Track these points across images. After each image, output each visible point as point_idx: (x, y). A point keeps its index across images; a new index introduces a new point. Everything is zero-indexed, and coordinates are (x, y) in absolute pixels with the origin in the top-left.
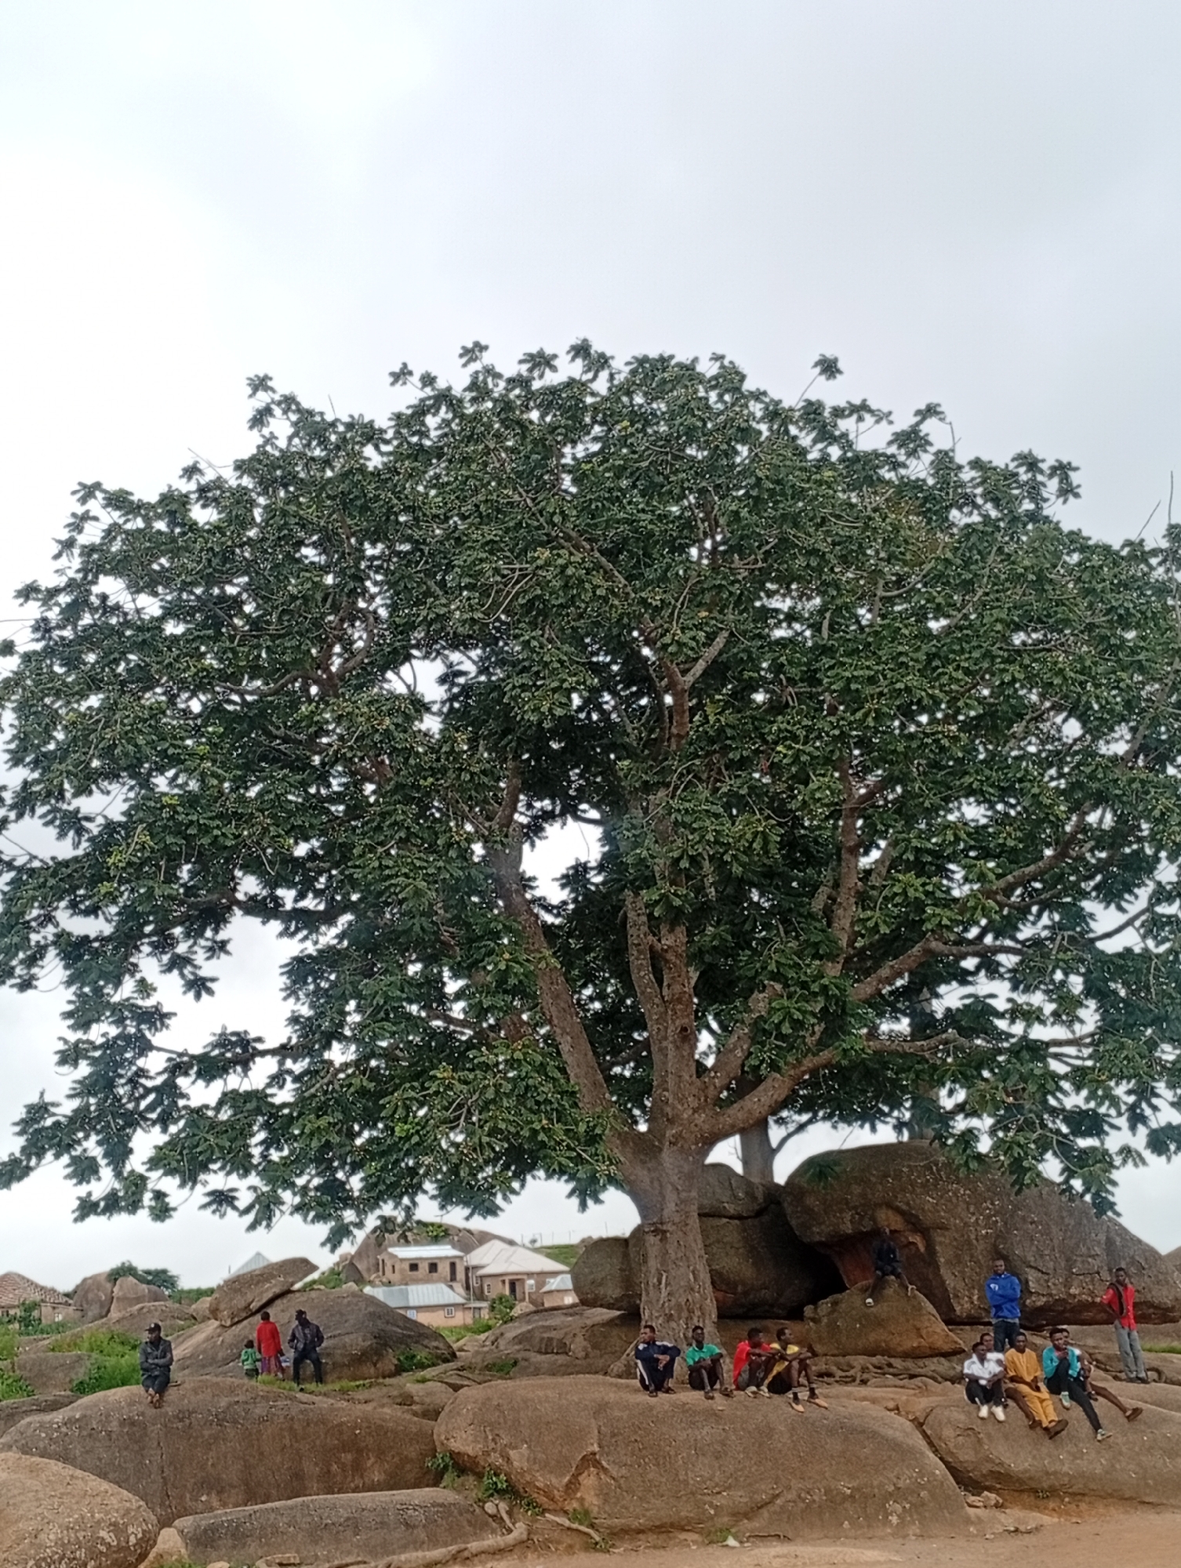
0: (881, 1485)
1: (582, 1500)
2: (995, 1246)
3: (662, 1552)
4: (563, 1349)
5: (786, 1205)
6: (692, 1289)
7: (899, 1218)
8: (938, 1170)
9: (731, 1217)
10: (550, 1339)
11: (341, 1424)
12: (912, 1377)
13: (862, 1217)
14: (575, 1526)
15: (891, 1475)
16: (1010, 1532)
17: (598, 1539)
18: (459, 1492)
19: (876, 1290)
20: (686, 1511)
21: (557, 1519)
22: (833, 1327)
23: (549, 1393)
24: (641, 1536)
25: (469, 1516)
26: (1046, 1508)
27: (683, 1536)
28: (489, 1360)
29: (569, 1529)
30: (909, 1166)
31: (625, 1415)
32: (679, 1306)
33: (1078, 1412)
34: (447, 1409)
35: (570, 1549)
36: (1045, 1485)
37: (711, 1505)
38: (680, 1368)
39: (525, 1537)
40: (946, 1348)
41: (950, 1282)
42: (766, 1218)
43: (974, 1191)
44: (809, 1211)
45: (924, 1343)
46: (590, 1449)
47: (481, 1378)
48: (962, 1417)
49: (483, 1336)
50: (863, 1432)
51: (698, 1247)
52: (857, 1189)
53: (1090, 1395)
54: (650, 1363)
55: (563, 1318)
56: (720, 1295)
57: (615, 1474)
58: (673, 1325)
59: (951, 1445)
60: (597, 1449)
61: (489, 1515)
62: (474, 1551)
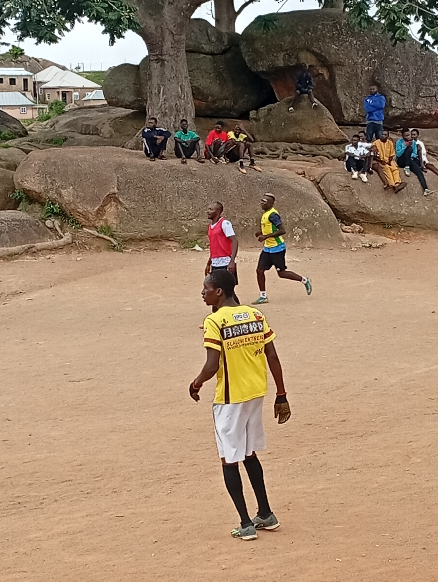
0: (290, 218)
1: (106, 221)
2: (373, 78)
3: (155, 252)
4: (96, 132)
5: (242, 47)
6: (180, 97)
7: (314, 58)
8: (341, 28)
9: (207, 54)
10: (88, 126)
12: (314, 156)
13: (290, 57)
14: (102, 235)
15: (298, 212)
16: (366, 247)
17: (115, 243)
18: (29, 214)
19: (295, 103)
20: (170, 229)
21: (90, 231)
22: (267, 123)
23: (87, 156)
24: (142, 243)
25: (36, 227)
26: (389, 234)
27: (168, 243)
28: (49, 137)
29: (98, 237)
30: (322, 24)
31: (135, 171)
32: (171, 108)
33: (414, 178)
34: (22, 164)
35: (98, 249)
36: (390, 221)
37: (186, 226)
38: (170, 145)
39: (71, 242)
40: (337, 139)
41: (343, 98)
42: (228, 55)
43: (362, 42)
44: (256, 51)
45: (323, 136)
46: (112, 191)
47: (43, 147)
48: (343, 180)
49: (45, 123)
50: (282, 186)
51: (185, 72)
52: (288, 39)
53: (422, 169)
54: (151, 141)
55: (97, 113)
56: (197, 102)
57: (127, 206)
58: (167, 119)
59: (335, 196)
60: (116, 191)
61: (48, 228)
62: (38, 248)
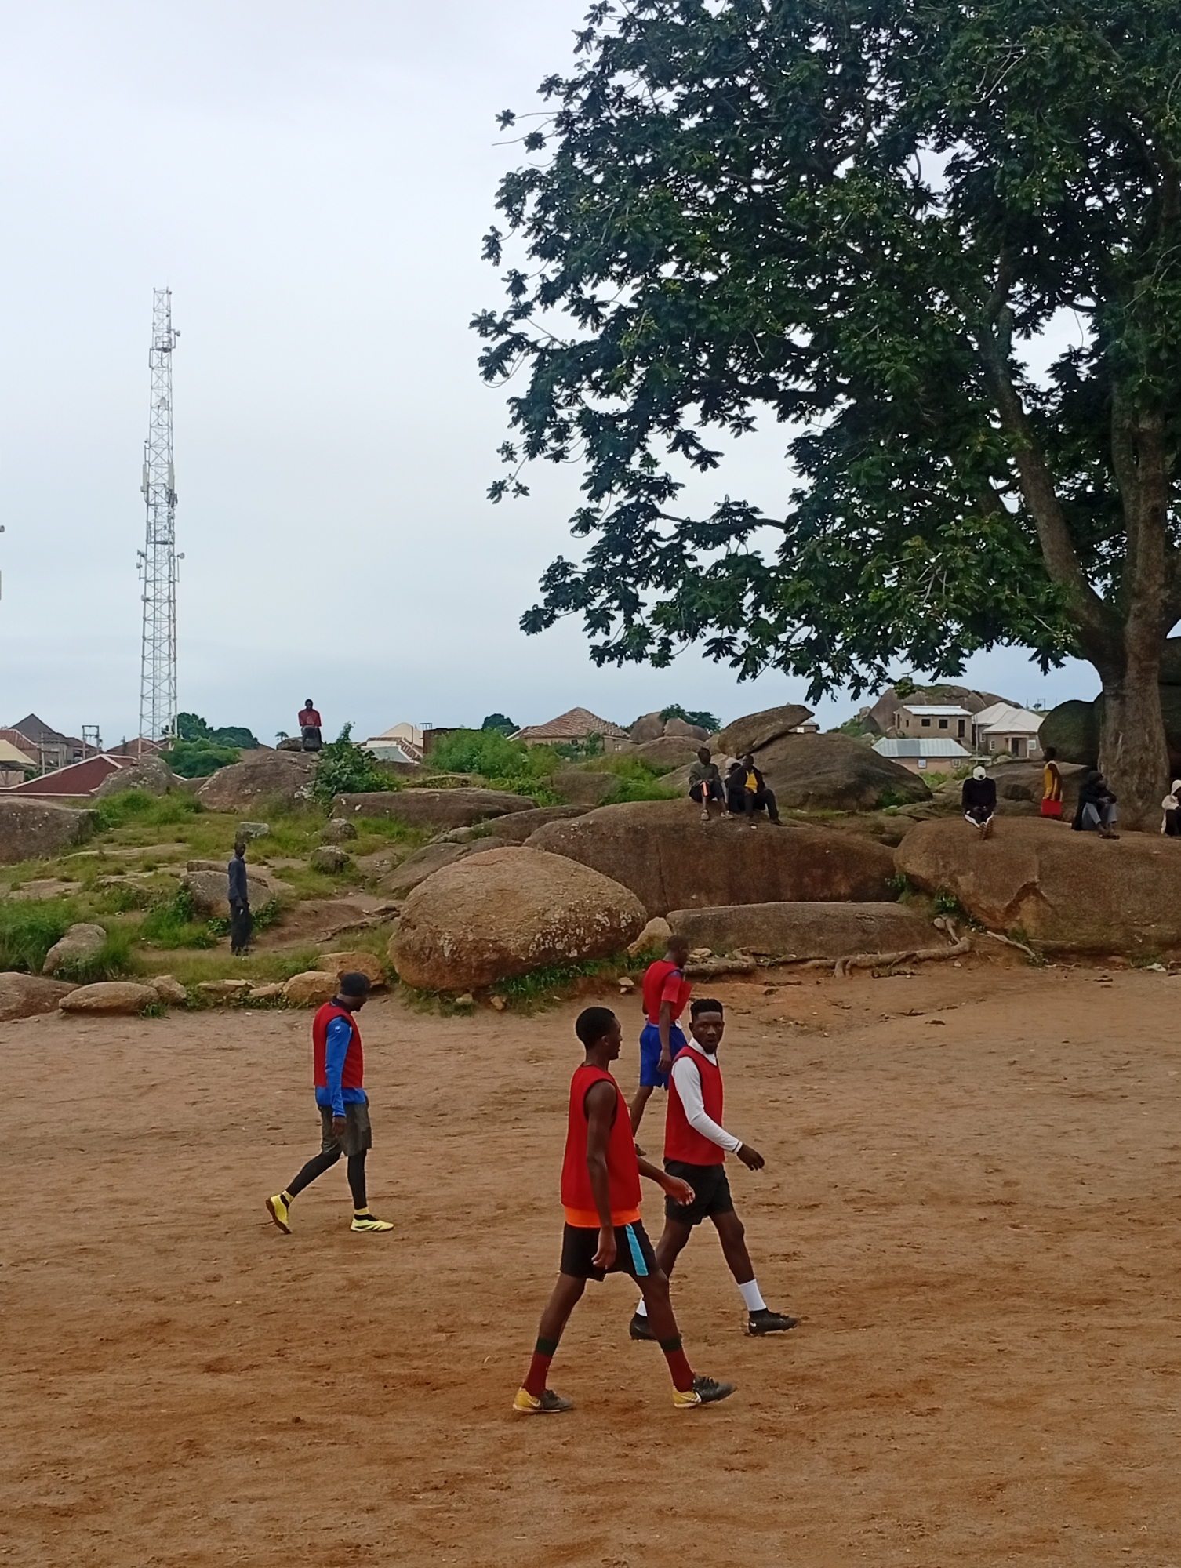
1: (1021, 922)
4: (1027, 795)
6: (1147, 749)
10: (1017, 787)
11: (813, 844)
14: (1012, 942)
17: (1033, 955)
18: (912, 908)
20: (1116, 937)
21: (997, 936)
24: (1073, 956)
25: (919, 928)
27: (1112, 959)
29: (1007, 944)
31: (1065, 853)
32: (1133, 763)
34: (905, 838)
35: (1006, 962)
37: (1140, 935)
39: (967, 949)
46: (1031, 880)
51: (1156, 711)
55: (1031, 769)
57: (1052, 902)
58: (1127, 779)
60: (1037, 880)
61: (938, 929)
62: (921, 956)
